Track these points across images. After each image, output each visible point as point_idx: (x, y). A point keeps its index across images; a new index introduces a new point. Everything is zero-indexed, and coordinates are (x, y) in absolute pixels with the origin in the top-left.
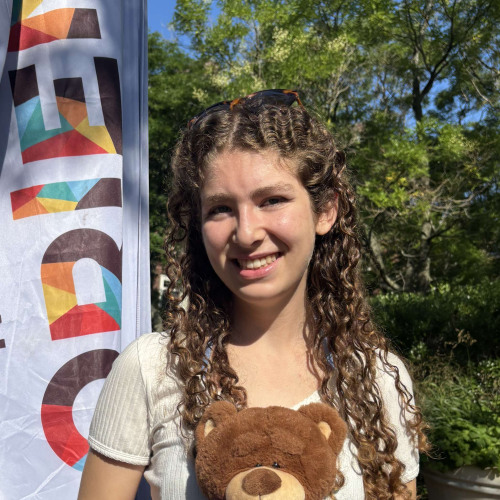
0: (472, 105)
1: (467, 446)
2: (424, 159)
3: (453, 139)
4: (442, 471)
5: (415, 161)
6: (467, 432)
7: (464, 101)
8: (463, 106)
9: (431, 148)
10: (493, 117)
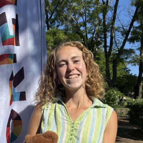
0: (60, 24)
2: (52, 40)
3: (61, 35)
7: (58, 22)
9: (54, 37)
10: (67, 28)
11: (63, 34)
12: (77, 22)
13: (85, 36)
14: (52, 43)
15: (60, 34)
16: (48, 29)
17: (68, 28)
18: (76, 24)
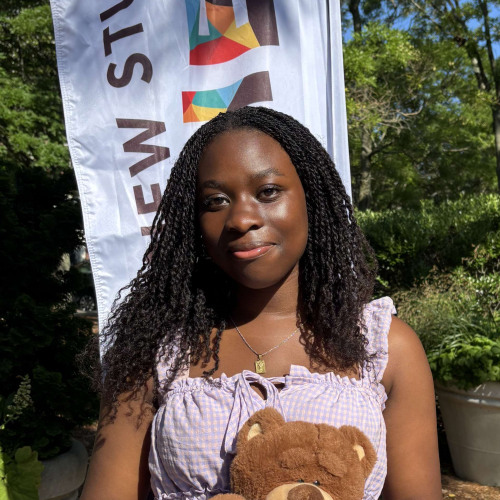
0: (399, 11)
1: (491, 362)
2: (370, 67)
3: (401, 47)
4: (466, 389)
5: (362, 69)
6: (489, 348)
7: (391, 8)
8: (392, 12)
9: (378, 55)
10: (421, 26)
11: (408, 46)
12: (457, 3)
13: (483, 48)
14: (369, 76)
15: (397, 45)
16: (358, 30)
17: (425, 24)
18: (453, 10)
